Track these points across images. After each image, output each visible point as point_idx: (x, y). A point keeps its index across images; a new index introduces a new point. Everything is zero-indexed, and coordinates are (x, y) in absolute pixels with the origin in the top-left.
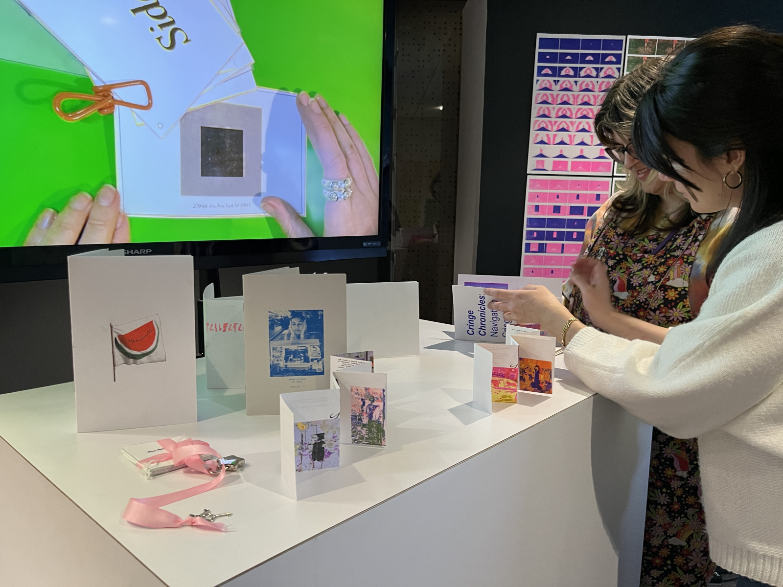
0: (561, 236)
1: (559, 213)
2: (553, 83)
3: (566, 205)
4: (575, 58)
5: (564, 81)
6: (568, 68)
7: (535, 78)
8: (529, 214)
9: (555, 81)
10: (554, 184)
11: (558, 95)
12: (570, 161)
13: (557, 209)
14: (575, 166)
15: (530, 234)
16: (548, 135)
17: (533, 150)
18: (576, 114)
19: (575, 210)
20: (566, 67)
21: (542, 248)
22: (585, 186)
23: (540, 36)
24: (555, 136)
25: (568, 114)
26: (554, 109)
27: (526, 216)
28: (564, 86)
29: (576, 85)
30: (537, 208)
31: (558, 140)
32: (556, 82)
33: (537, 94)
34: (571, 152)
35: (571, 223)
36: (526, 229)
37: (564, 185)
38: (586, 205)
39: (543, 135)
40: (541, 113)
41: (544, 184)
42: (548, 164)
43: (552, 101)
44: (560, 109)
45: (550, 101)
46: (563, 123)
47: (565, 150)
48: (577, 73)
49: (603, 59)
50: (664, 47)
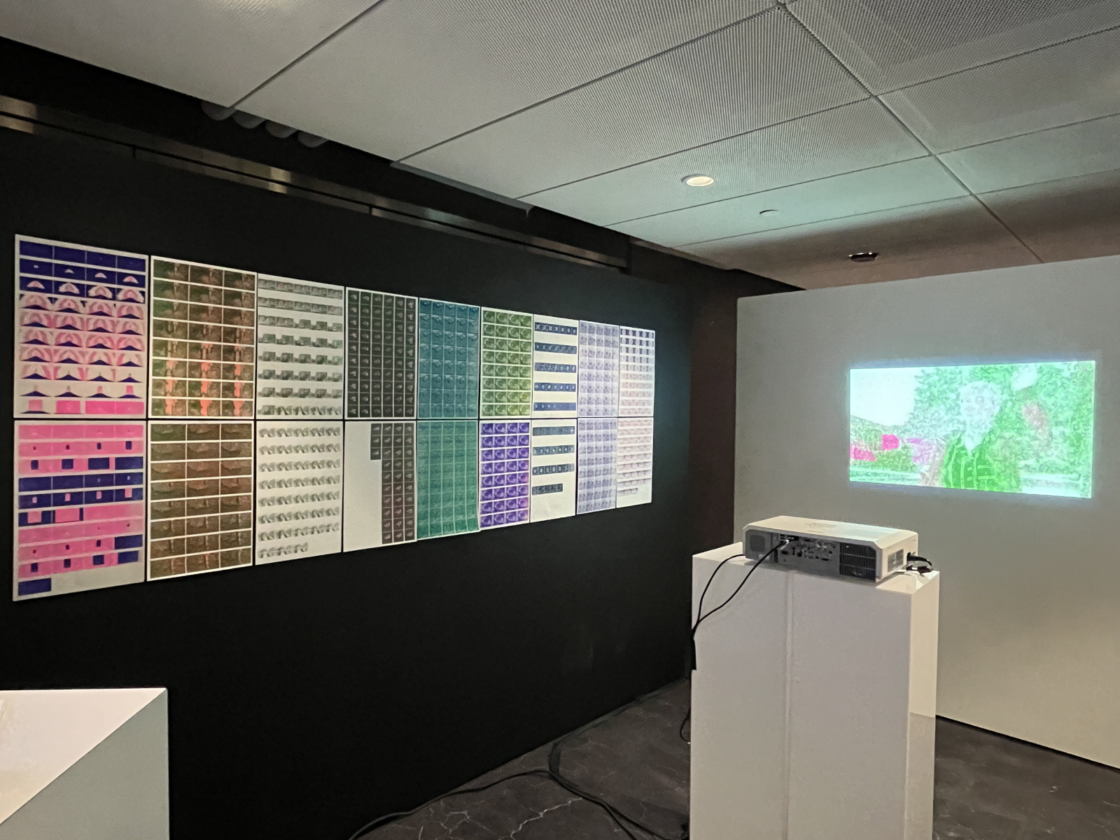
0: (76, 499)
1: (72, 468)
2: (48, 301)
3: (81, 457)
4: (79, 273)
5: (65, 300)
6: (69, 284)
7: (18, 291)
8: (20, 472)
9: (50, 299)
10: (59, 431)
11: (56, 316)
12: (83, 401)
13: (68, 464)
14: (90, 407)
15: (25, 500)
16: (44, 368)
17: (21, 387)
18: (87, 343)
19: (93, 464)
20: (65, 283)
21: (47, 518)
22: (108, 431)
23: (19, 238)
24: (56, 369)
25: (75, 342)
26: (51, 335)
27: (17, 476)
28: (66, 306)
29: (84, 306)
30: (35, 465)
31: (61, 374)
32: (52, 300)
33: (22, 314)
34: (85, 390)
35: (91, 481)
36: (17, 493)
37: (77, 431)
38: (113, 456)
39: (36, 367)
40: (31, 338)
41: (44, 431)
42: (49, 405)
43: (48, 323)
44: (61, 334)
45: (45, 323)
46: (68, 352)
47: (74, 387)
48: (84, 291)
49: (120, 278)
50: (198, 274)
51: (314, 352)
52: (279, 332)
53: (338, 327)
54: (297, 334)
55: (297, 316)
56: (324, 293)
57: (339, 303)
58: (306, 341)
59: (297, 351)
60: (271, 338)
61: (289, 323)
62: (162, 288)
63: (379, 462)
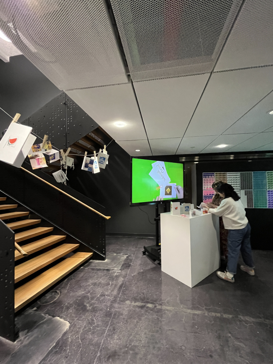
0: (208, 198)
2: (205, 178)
3: (209, 194)
4: (208, 175)
6: (207, 177)
7: (203, 178)
8: (203, 195)
10: (207, 191)
11: (206, 180)
12: (209, 188)
13: (207, 194)
14: (209, 189)
15: (204, 198)
17: (203, 187)
19: (210, 194)
21: (206, 200)
22: (211, 191)
23: (203, 173)
26: (206, 182)
29: (209, 179)
30: (205, 194)
31: (207, 185)
33: (203, 180)
34: (209, 187)
35: (209, 196)
36: (203, 197)
37: (208, 191)
38: (211, 194)
39: (205, 185)
40: (204, 182)
41: (205, 191)
42: (206, 189)
46: (207, 183)
47: (208, 187)
48: (208, 177)
49: (212, 175)
50: (220, 174)
51: (235, 181)
52: (230, 179)
53: (239, 178)
54: (233, 179)
55: (233, 177)
56: (237, 173)
57: (239, 174)
58: (234, 180)
59: (233, 181)
60: (229, 180)
61: (232, 178)
62: (216, 176)
63: (246, 196)
